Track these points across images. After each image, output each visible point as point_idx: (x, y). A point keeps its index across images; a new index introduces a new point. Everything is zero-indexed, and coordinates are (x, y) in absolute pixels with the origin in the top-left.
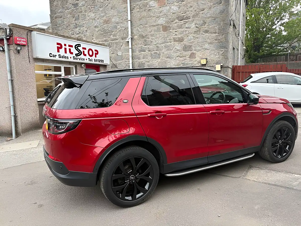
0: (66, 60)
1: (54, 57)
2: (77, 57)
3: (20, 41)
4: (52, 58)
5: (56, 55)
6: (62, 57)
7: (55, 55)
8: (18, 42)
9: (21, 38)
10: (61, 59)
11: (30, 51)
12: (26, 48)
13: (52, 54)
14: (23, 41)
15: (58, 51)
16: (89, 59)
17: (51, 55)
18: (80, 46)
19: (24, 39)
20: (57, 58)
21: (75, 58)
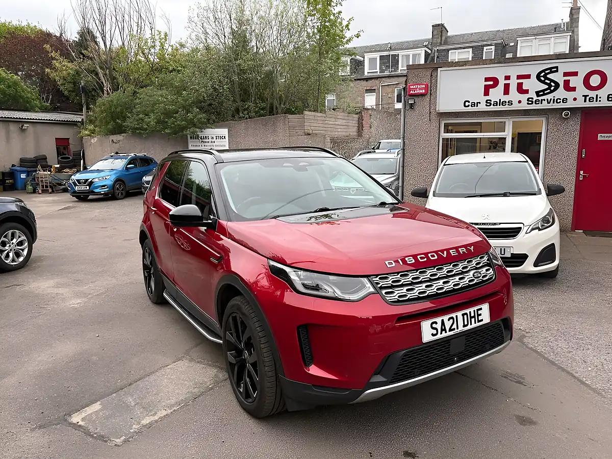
0: (506, 108)
1: (475, 106)
2: (540, 98)
3: (414, 90)
4: (470, 109)
5: (480, 103)
6: (496, 104)
7: (477, 103)
8: (411, 92)
9: (418, 84)
10: (492, 108)
11: (433, 103)
12: (427, 98)
13: (469, 102)
14: (420, 89)
15: (486, 93)
16: (585, 96)
17: (467, 104)
18: (557, 71)
19: (422, 85)
20: (482, 107)
21: (534, 100)
